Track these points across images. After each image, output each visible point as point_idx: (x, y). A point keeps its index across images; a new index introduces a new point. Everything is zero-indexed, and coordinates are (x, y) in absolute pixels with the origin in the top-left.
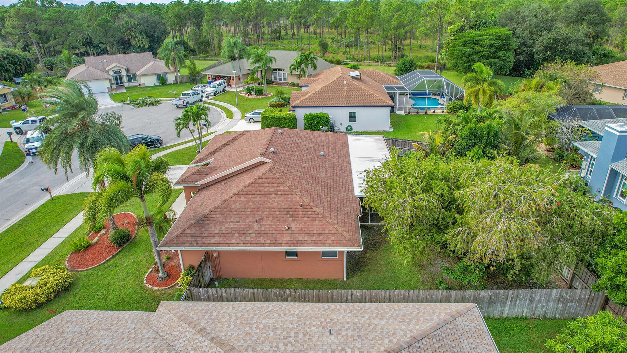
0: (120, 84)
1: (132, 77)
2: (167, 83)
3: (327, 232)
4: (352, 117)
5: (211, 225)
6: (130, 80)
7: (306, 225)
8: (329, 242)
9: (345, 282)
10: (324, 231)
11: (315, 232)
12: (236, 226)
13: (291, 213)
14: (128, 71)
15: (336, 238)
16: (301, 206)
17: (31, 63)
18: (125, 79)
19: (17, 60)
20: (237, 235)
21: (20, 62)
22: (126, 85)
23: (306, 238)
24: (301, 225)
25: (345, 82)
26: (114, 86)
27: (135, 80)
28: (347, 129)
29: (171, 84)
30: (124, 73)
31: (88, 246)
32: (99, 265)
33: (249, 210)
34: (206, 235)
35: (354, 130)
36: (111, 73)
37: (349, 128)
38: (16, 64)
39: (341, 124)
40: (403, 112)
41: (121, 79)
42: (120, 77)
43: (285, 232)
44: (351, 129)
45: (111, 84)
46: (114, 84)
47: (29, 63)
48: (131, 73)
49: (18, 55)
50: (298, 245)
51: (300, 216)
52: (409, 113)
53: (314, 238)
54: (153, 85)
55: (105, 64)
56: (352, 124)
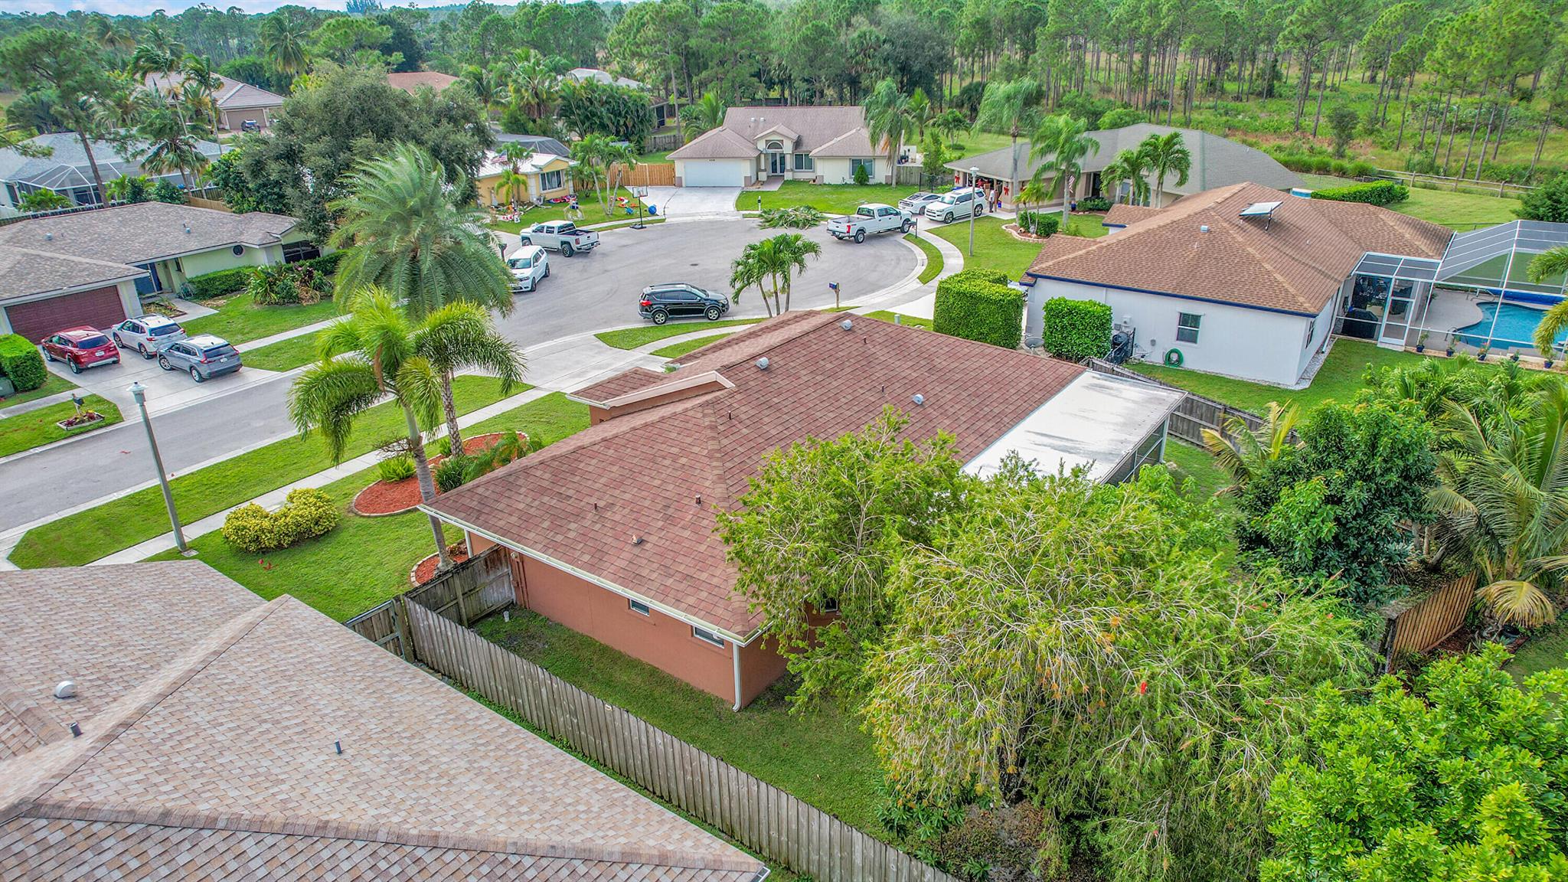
0: (779, 173)
1: (803, 161)
2: (871, 182)
3: (704, 576)
4: (1188, 329)
5: (523, 490)
6: (799, 166)
7: (676, 547)
8: (691, 600)
9: (733, 714)
10: (699, 573)
11: (681, 568)
12: (560, 505)
13: (670, 511)
14: (798, 144)
15: (711, 597)
16: (699, 501)
17: (645, 114)
18: (789, 162)
19: (622, 106)
20: (546, 524)
21: (627, 112)
22: (788, 176)
23: (654, 576)
24: (668, 543)
25: (1204, 227)
26: (763, 176)
27: (810, 166)
28: (1168, 359)
29: (880, 185)
30: (788, 148)
31: (408, 477)
32: (391, 515)
33: (603, 480)
34: (501, 506)
35: (1189, 364)
36: (762, 145)
37: (1174, 357)
38: (620, 114)
39: (1153, 342)
40: (1403, 342)
41: (783, 162)
42: (783, 158)
43: (628, 548)
44: (1180, 360)
45: (759, 170)
46: (765, 170)
47: (641, 113)
48: (802, 150)
49: (626, 97)
50: (631, 585)
51: (682, 522)
52: (1420, 349)
53: (670, 582)
54: (839, 182)
55: (761, 126)
56: (1184, 347)
